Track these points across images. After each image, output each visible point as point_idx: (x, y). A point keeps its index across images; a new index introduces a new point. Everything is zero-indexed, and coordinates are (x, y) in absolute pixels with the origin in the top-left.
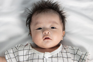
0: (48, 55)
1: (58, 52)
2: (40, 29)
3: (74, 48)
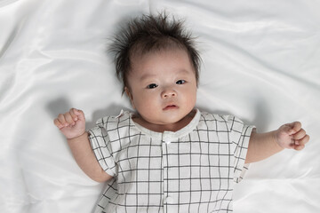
0: (169, 137)
1: (191, 131)
2: (152, 86)
3: (226, 118)
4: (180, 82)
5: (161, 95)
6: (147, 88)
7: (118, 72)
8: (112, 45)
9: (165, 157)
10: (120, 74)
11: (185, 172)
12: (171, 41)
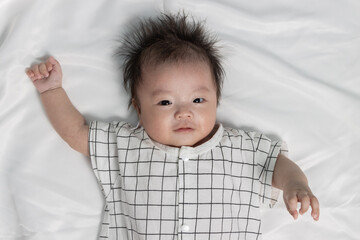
3: (252, 135)
4: (197, 101)
5: (175, 115)
6: (159, 104)
7: (125, 81)
8: (121, 48)
9: (181, 177)
10: (128, 83)
11: (205, 196)
12: (191, 51)
